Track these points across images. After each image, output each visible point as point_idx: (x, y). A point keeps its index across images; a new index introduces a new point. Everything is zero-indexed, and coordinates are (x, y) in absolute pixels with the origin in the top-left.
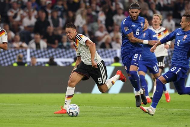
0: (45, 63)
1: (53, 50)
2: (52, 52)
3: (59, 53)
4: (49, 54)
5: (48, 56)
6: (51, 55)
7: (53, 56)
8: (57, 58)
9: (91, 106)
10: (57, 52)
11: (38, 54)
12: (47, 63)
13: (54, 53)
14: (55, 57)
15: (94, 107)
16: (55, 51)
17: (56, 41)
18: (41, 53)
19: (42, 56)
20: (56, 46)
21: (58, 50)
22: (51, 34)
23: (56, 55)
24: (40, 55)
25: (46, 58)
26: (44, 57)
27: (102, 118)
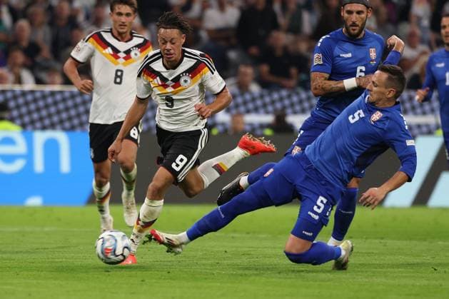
0: (263, 126)
1: (284, 93)
2: (281, 99)
3: (301, 102)
4: (273, 102)
5: (270, 108)
6: (278, 106)
7: (284, 108)
8: (295, 113)
9: (382, 238)
10: (295, 99)
11: (245, 103)
12: (269, 126)
13: (287, 102)
14: (289, 111)
15: (389, 242)
16: (289, 96)
17: (294, 71)
18: (253, 100)
19: (256, 110)
20: (292, 83)
21: (298, 94)
22: (279, 53)
23: (292, 105)
24: (251, 106)
25: (267, 113)
26: (262, 111)
27: (412, 270)
